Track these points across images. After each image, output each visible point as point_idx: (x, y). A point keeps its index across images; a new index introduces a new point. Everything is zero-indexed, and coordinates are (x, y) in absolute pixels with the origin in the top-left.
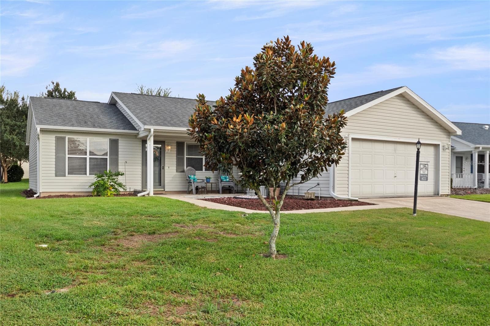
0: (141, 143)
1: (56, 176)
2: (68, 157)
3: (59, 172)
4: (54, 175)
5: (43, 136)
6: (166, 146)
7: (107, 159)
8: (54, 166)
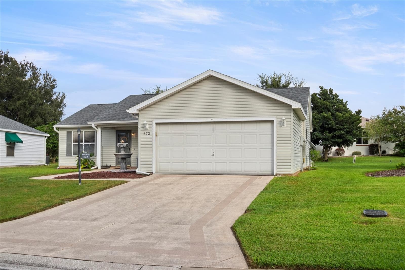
0: (115, 132)
1: (67, 156)
2: (73, 144)
3: (69, 154)
4: (66, 155)
5: (61, 131)
6: (132, 134)
7: (94, 144)
8: (66, 150)
